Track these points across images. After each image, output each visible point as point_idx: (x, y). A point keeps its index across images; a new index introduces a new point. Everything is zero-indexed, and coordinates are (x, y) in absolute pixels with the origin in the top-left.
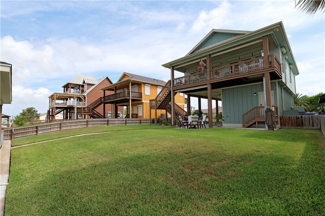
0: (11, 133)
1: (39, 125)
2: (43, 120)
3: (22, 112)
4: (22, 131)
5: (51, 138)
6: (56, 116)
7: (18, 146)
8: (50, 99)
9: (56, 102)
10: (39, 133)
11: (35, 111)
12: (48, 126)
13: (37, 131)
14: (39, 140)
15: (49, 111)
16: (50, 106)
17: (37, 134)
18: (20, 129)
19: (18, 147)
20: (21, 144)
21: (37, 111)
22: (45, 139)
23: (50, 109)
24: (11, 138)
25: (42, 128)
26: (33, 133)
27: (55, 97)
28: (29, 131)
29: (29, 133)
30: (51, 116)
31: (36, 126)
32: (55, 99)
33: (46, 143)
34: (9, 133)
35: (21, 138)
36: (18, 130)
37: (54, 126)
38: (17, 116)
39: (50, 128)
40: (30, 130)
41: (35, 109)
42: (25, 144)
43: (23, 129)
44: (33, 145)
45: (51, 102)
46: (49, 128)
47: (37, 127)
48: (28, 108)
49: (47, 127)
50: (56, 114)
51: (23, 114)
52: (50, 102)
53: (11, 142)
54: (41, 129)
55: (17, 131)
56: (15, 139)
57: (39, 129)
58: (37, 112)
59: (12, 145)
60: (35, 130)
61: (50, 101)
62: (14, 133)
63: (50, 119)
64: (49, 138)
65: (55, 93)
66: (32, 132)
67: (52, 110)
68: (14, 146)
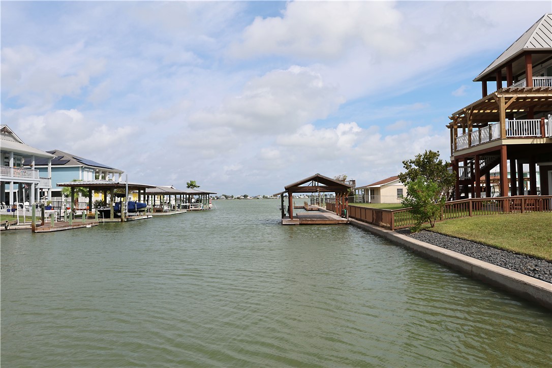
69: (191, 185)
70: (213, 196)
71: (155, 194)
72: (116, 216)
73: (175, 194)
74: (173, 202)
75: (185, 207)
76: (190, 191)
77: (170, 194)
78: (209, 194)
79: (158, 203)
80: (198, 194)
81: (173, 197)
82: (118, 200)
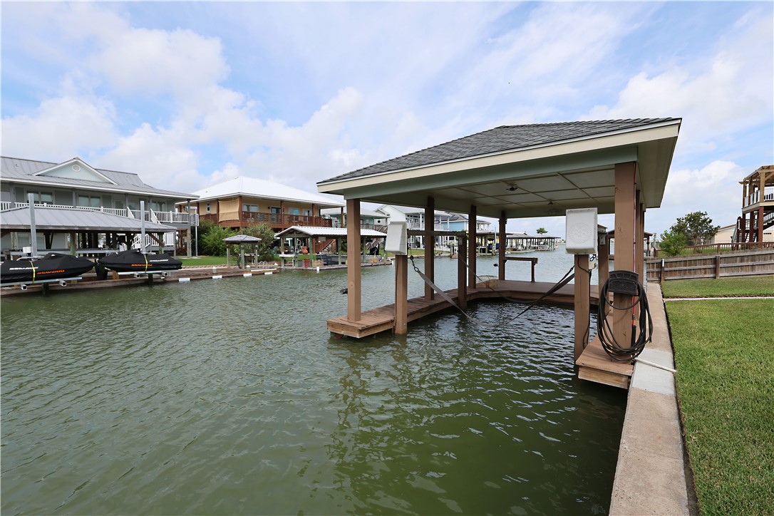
0: (659, 270)
1: (721, 256)
2: (727, 244)
3: (675, 223)
4: (681, 266)
5: (759, 293)
6: (764, 231)
7: (677, 297)
8: (745, 187)
9: (765, 194)
10: (721, 275)
11: (706, 220)
12: (746, 259)
13: (715, 271)
14: (725, 293)
15: (742, 221)
16: (746, 205)
17: (715, 278)
18: (676, 262)
19: (678, 299)
20: (682, 295)
21: (711, 221)
22: (741, 291)
23: (744, 215)
24: (660, 278)
25: (728, 263)
26: (705, 273)
27: (763, 179)
28: (696, 267)
29: (695, 273)
30: (747, 231)
31: (713, 257)
32: (762, 183)
33: (747, 302)
34: (656, 270)
35: (680, 281)
36: (674, 264)
37: (765, 260)
38: (666, 234)
39: (753, 266)
40: (698, 267)
41: (706, 217)
42: (690, 297)
43: (682, 263)
44: (713, 303)
45: (750, 194)
46: (750, 263)
47: (715, 259)
48: (689, 215)
49: (742, 261)
50: (765, 227)
51: (679, 229)
52: (745, 195)
53: (661, 287)
54: (726, 265)
55: (671, 266)
56: (667, 282)
57: (721, 265)
58: (711, 224)
59: (665, 294)
60: (711, 266)
61: (745, 192)
62: (666, 269)
63: (744, 240)
64: (753, 291)
65: (763, 168)
66: (703, 271)
67: (752, 216)
68: (668, 297)
69: (541, 231)
70: (558, 240)
71: (512, 238)
72: (489, 252)
73: (527, 238)
74: (525, 245)
75: (535, 248)
76: (540, 235)
77: (523, 238)
78: (554, 238)
79: (514, 244)
80: (545, 238)
81: (525, 240)
82: (489, 242)
